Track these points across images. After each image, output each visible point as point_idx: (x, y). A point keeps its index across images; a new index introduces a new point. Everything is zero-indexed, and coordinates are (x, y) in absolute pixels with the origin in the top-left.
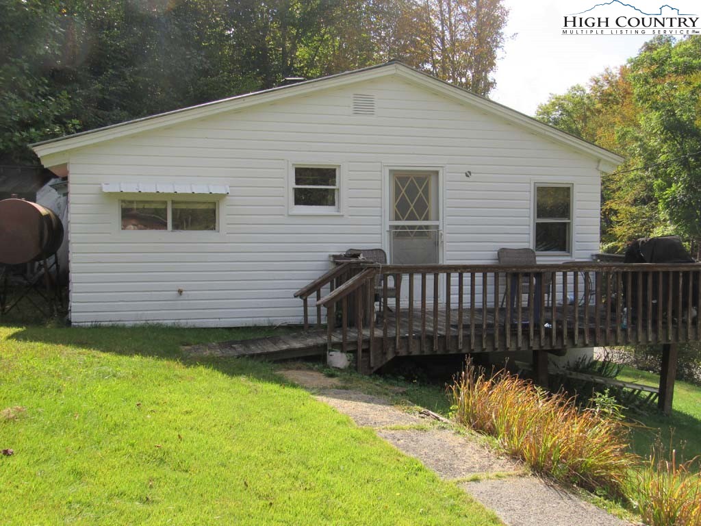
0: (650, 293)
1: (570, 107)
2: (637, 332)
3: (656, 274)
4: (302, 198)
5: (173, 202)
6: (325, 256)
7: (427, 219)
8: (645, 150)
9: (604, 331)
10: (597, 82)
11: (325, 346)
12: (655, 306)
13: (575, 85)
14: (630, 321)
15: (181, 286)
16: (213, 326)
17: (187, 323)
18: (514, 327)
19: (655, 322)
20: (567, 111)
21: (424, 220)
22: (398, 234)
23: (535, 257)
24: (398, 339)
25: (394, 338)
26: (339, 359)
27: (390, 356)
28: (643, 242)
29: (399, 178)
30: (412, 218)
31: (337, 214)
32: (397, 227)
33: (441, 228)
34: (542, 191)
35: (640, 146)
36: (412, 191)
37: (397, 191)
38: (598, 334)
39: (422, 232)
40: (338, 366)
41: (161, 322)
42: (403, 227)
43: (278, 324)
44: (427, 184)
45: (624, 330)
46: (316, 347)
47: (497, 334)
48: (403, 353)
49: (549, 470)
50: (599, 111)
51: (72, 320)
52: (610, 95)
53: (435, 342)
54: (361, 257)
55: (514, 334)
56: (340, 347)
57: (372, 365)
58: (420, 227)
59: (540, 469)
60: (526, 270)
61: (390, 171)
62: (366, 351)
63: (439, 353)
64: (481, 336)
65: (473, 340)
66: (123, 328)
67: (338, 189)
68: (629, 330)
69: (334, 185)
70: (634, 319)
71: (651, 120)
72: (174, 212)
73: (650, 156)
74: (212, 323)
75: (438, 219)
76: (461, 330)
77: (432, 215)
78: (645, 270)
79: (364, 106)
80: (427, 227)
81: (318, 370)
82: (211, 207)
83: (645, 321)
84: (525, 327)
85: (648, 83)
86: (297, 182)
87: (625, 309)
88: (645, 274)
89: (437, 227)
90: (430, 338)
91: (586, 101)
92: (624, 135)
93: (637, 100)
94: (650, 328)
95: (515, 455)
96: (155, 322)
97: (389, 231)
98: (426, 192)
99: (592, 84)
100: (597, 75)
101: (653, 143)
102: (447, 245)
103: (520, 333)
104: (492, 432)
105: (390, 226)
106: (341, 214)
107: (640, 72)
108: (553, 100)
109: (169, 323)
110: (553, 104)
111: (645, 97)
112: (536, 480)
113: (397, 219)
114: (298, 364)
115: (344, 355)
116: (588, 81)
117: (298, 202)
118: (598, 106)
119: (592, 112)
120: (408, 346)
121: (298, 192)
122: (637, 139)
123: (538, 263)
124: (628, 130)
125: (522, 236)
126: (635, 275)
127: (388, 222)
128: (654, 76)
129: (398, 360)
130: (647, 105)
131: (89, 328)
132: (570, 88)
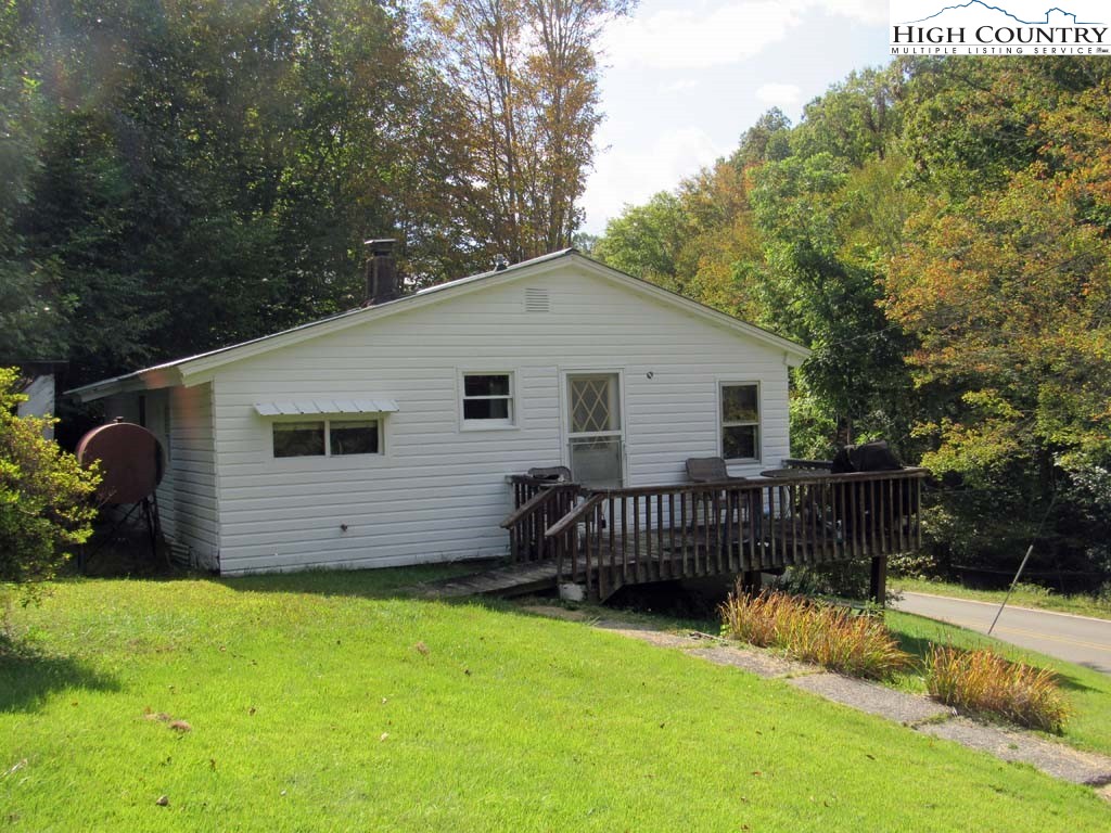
0: (862, 503)
1: (655, 224)
2: (852, 544)
3: (867, 484)
4: (474, 410)
5: (332, 423)
6: (500, 477)
7: (606, 428)
8: (774, 294)
9: (820, 547)
10: (690, 187)
11: (555, 579)
12: (868, 516)
13: (659, 191)
14: (845, 534)
15: (344, 520)
16: (382, 566)
17: (352, 564)
18: (736, 547)
19: (868, 535)
20: (651, 231)
21: (604, 430)
22: (578, 447)
23: (725, 466)
24: (625, 567)
25: (622, 566)
26: (574, 591)
27: (617, 586)
28: (851, 449)
29: (575, 383)
30: (591, 428)
31: (513, 427)
32: (575, 440)
33: (623, 438)
34: (728, 391)
35: (764, 288)
36: (590, 398)
37: (574, 398)
38: (816, 550)
39: (602, 444)
40: (575, 599)
41: (322, 564)
42: (582, 440)
43: (453, 559)
44: (606, 387)
45: (840, 544)
46: (546, 581)
47: (720, 556)
48: (630, 581)
49: (842, 666)
50: (695, 231)
51: (222, 569)
52: (710, 206)
53: (661, 567)
54: (561, 479)
55: (736, 555)
56: (569, 578)
57: (601, 596)
58: (600, 438)
59: (832, 666)
60: (745, 487)
61: (568, 375)
62: (595, 582)
63: (664, 579)
64: (704, 559)
65: (697, 565)
66: (282, 574)
67: (512, 399)
68: (845, 543)
69: (507, 394)
70: (849, 531)
71: (780, 254)
72: (333, 432)
73: (779, 301)
74: (379, 563)
75: (619, 428)
76: (686, 554)
77: (613, 423)
78: (857, 479)
79: (537, 303)
80: (607, 438)
81: (554, 605)
82: (371, 426)
83: (859, 534)
84: (747, 546)
85: (773, 201)
86: (468, 393)
87: (839, 522)
88: (858, 484)
89: (619, 437)
90: (656, 564)
91: (676, 215)
92: (743, 274)
93: (759, 226)
94: (864, 540)
95: (806, 659)
96: (316, 565)
97: (569, 445)
98: (605, 397)
99: (684, 190)
100: (690, 178)
101: (785, 284)
102: (631, 458)
103: (741, 553)
104: (773, 643)
105: (570, 439)
106: (517, 427)
107: (765, 188)
108: (629, 214)
109: (332, 565)
110: (631, 220)
111: (769, 223)
112: (832, 675)
113: (575, 430)
114: (532, 600)
115: (578, 587)
116: (678, 187)
117: (468, 416)
118: (694, 222)
119: (685, 231)
120: (635, 574)
121: (467, 404)
122: (761, 278)
123: (730, 474)
124: (749, 265)
125: (707, 443)
126: (847, 485)
127: (568, 435)
128: (784, 193)
129: (625, 588)
130: (774, 233)
131: (242, 577)
132: (653, 196)
